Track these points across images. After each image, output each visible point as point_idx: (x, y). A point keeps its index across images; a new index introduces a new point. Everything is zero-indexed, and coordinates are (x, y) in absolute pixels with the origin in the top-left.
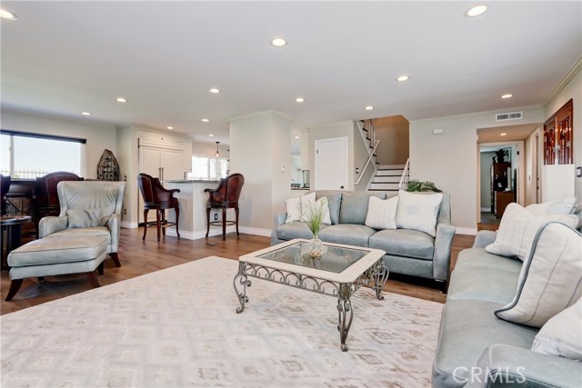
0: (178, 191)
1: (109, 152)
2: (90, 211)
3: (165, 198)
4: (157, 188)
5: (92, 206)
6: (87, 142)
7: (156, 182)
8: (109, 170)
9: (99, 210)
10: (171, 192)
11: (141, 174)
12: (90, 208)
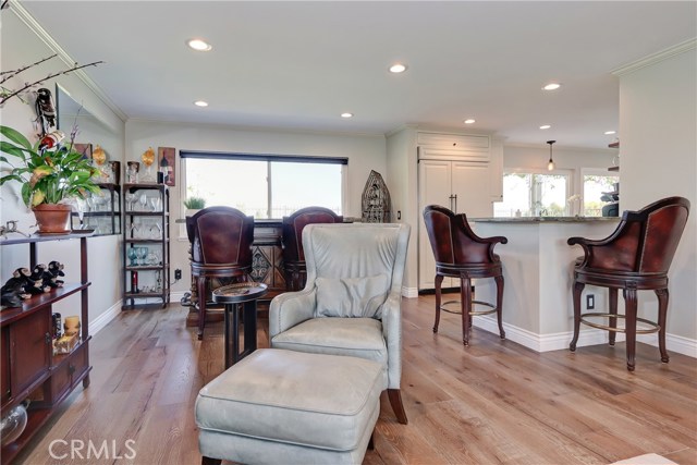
0: (503, 240)
1: (376, 175)
2: (349, 282)
3: (475, 254)
4: (460, 233)
5: (354, 273)
6: (349, 162)
7: (460, 222)
8: (377, 203)
9: (364, 281)
10: (490, 242)
11: (432, 208)
12: (349, 276)
